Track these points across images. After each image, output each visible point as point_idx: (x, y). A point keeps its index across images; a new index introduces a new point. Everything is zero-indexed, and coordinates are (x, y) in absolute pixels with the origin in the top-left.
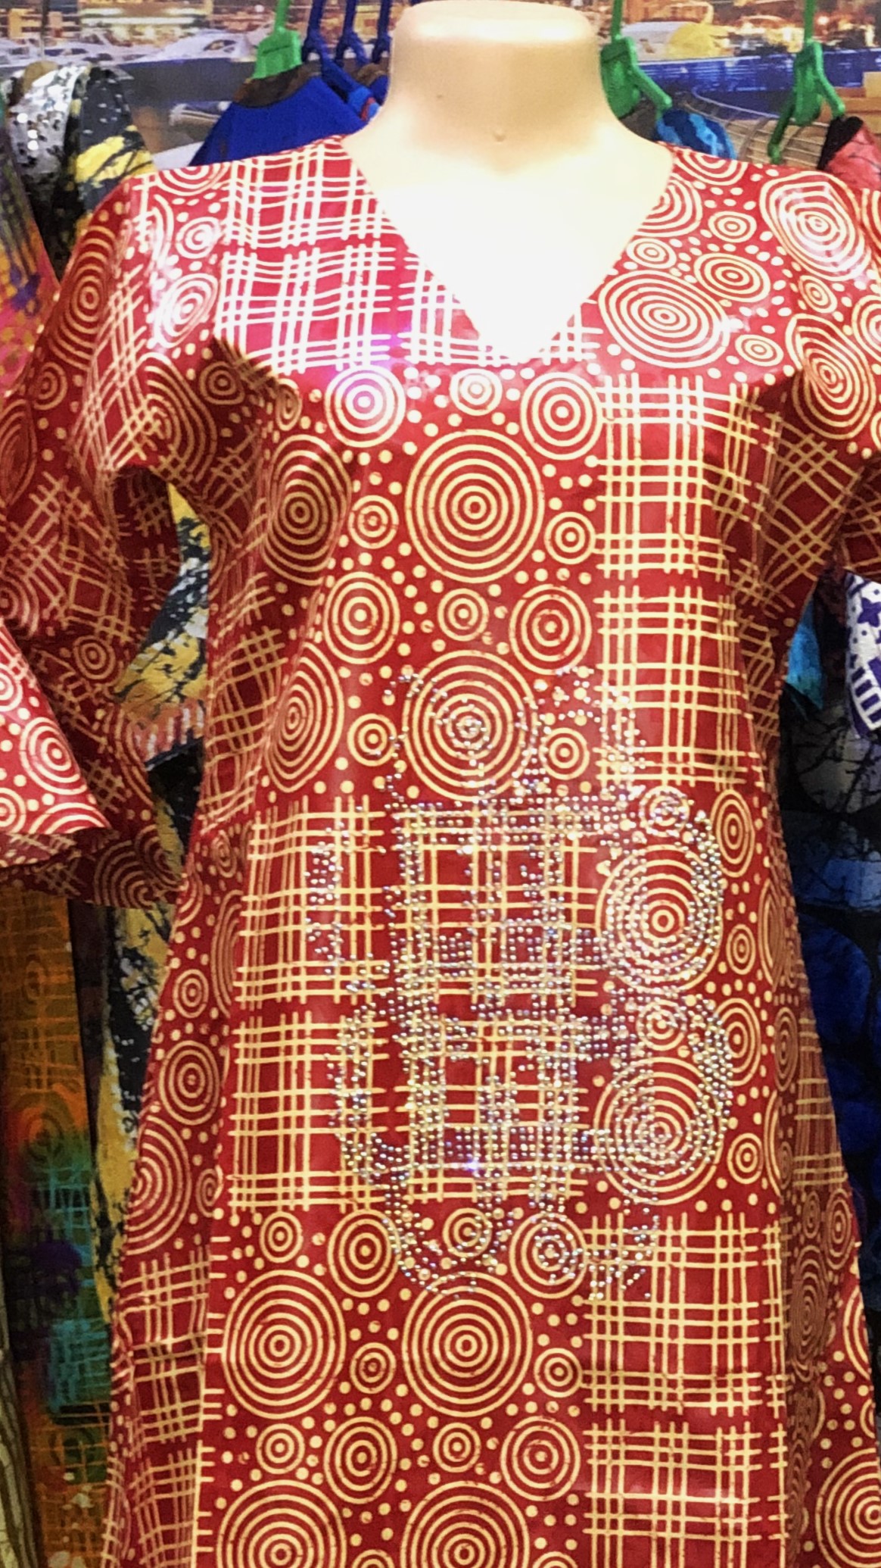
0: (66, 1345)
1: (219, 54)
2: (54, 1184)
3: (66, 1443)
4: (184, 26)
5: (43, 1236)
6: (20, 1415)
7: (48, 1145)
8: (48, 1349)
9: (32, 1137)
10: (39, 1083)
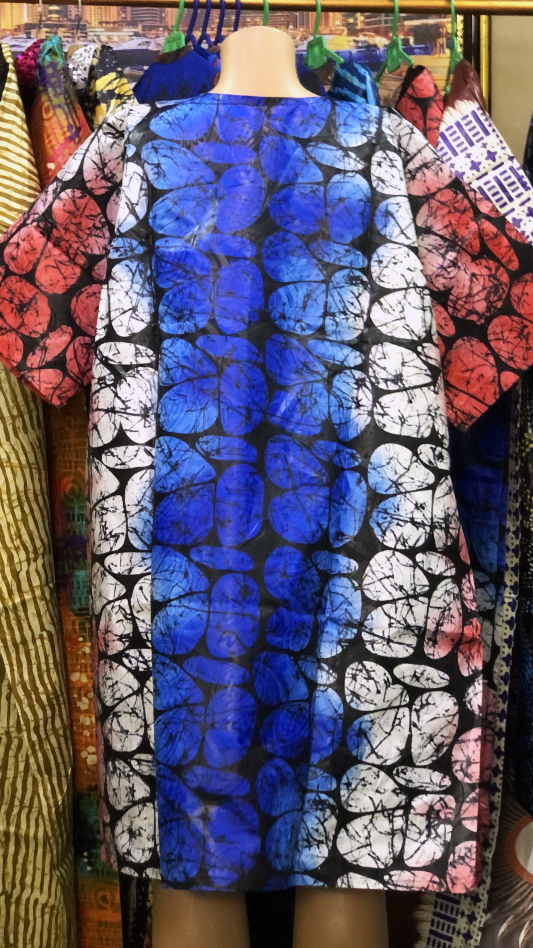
0: (81, 581)
1: (144, 47)
2: (77, 511)
3: (80, 625)
4: (130, 36)
5: (71, 534)
6: (59, 611)
7: (75, 495)
8: (73, 583)
9: (67, 490)
10: (71, 467)
